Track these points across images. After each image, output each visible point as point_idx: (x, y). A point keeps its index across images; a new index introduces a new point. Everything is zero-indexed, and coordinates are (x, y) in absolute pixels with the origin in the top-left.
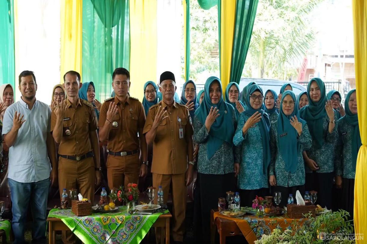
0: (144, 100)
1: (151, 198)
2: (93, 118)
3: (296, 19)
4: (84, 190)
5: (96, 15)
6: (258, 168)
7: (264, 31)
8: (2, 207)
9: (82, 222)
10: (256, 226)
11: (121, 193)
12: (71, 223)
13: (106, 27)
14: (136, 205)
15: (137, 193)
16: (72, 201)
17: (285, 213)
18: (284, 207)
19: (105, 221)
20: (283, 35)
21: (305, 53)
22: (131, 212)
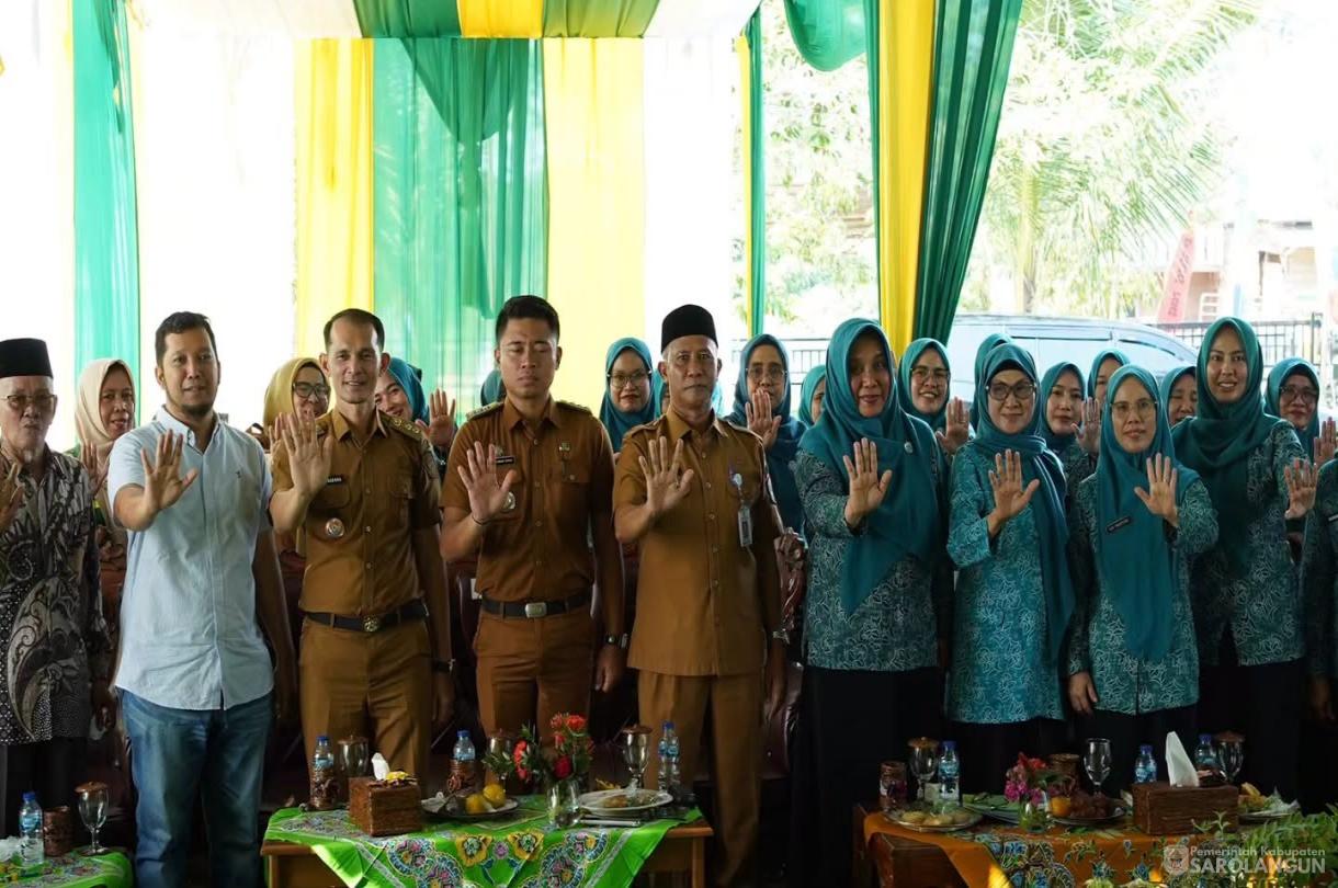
0: (607, 405)
1: (636, 766)
2: (428, 481)
3: (1151, 94)
4: (391, 741)
5: (424, 98)
6: (1023, 645)
7: (1036, 138)
8: (101, 805)
9: (389, 857)
10: (1019, 863)
11: (528, 749)
12: (347, 859)
13: (458, 139)
14: (582, 793)
15: (586, 747)
16: (350, 779)
17: (1127, 817)
18: (1122, 792)
19: (469, 853)
20: (1104, 155)
21: (1185, 217)
22: (565, 820)
